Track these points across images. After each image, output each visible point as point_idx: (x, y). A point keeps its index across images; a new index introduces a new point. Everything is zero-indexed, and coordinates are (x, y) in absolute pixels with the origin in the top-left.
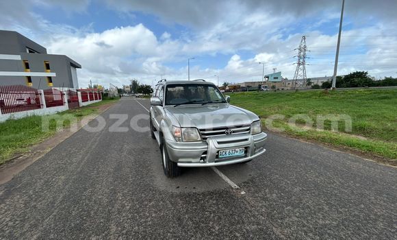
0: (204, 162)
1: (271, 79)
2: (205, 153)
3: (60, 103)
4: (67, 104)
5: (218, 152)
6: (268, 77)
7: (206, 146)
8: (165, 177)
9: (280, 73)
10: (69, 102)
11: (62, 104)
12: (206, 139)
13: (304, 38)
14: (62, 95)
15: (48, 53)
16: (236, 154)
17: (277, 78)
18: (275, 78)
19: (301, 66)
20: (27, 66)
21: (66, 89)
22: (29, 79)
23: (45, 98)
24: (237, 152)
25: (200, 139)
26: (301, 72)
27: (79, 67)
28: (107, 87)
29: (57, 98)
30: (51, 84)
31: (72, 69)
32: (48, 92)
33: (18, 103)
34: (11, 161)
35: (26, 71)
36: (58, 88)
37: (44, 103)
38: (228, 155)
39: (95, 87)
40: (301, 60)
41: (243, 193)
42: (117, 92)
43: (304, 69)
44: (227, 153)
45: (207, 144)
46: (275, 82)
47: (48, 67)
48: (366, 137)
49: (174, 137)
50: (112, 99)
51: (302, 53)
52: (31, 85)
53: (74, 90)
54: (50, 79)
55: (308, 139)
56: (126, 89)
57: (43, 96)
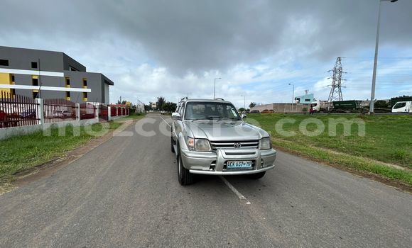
0: (213, 171)
1: (302, 101)
2: (214, 162)
3: (92, 116)
4: (97, 118)
5: (226, 162)
6: (299, 99)
7: (216, 156)
8: (178, 184)
9: (313, 95)
10: (100, 116)
11: (94, 117)
12: (216, 150)
13: (339, 59)
14: (95, 109)
15: (87, 71)
16: (243, 166)
17: (309, 100)
18: (306, 100)
19: (336, 89)
20: (68, 83)
21: (98, 104)
22: (68, 94)
23: (81, 111)
24: (244, 164)
25: (210, 149)
26: (336, 95)
27: (112, 84)
28: (135, 103)
29: (90, 112)
30: (86, 99)
31: (105, 85)
32: (83, 106)
33: (56, 115)
34: (51, 162)
35: (66, 87)
36: (92, 103)
37: (79, 116)
38: (235, 166)
39: (124, 103)
40: (337, 83)
41: (249, 203)
42: (144, 109)
43: (340, 91)
44: (235, 164)
45: (217, 154)
46: (307, 104)
47: (85, 84)
48: (403, 167)
49: (189, 146)
50: (139, 115)
51: (337, 75)
52: (69, 99)
53: (105, 105)
54: (85, 94)
55: (331, 163)
56: (153, 106)
57: (79, 109)
